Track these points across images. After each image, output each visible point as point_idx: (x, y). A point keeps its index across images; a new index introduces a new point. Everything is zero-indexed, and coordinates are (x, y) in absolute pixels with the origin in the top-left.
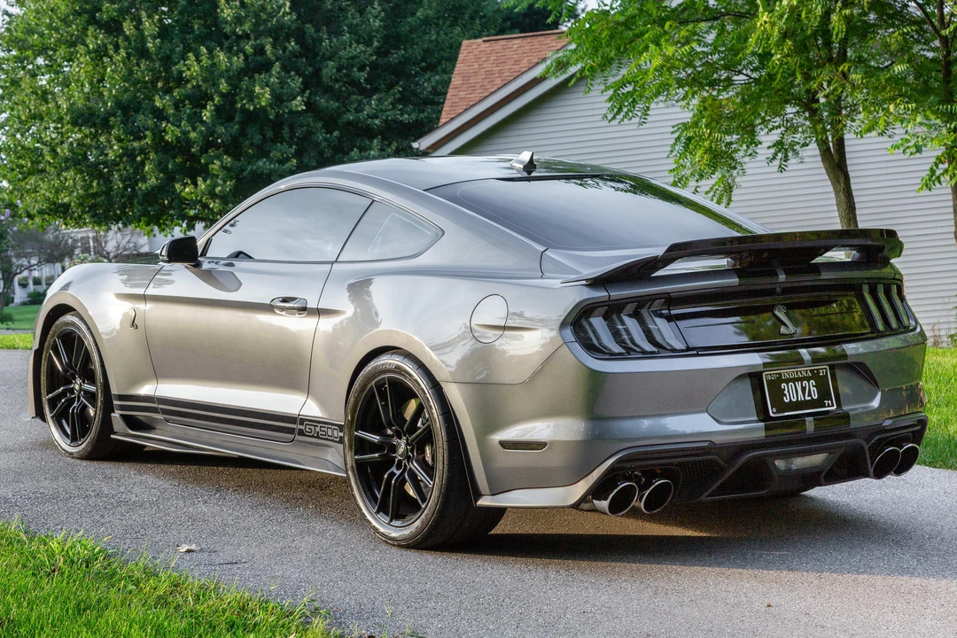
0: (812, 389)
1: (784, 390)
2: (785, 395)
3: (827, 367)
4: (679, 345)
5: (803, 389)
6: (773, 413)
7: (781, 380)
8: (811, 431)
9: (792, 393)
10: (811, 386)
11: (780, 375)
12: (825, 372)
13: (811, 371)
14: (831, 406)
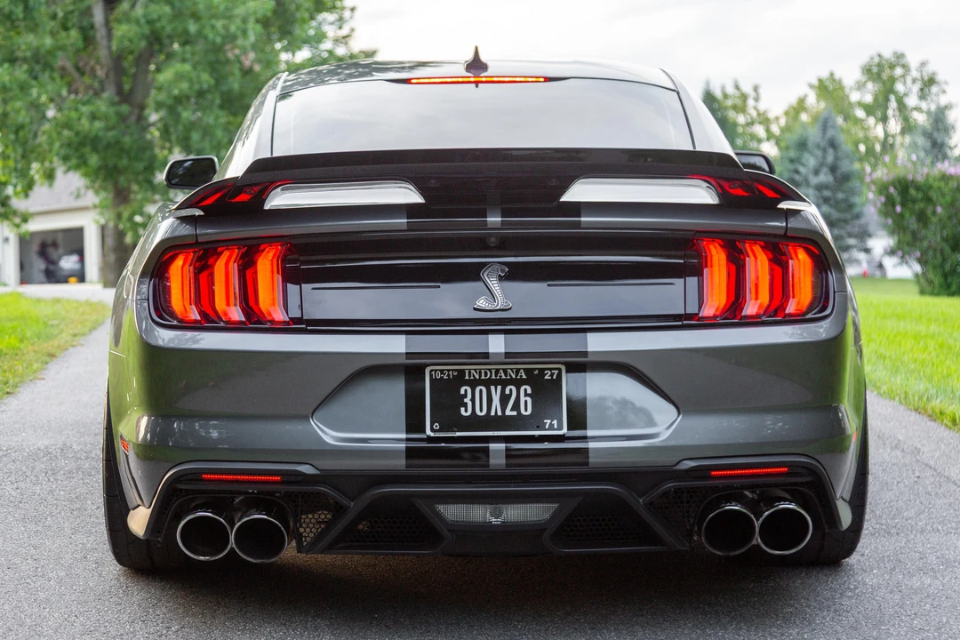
0: (523, 398)
1: (465, 396)
2: (465, 405)
3: (564, 367)
4: (279, 315)
5: (504, 399)
6: (433, 430)
7: (460, 380)
8: (498, 464)
9: (481, 402)
10: (522, 394)
11: (460, 371)
12: (556, 374)
13: (527, 371)
14: (556, 428)
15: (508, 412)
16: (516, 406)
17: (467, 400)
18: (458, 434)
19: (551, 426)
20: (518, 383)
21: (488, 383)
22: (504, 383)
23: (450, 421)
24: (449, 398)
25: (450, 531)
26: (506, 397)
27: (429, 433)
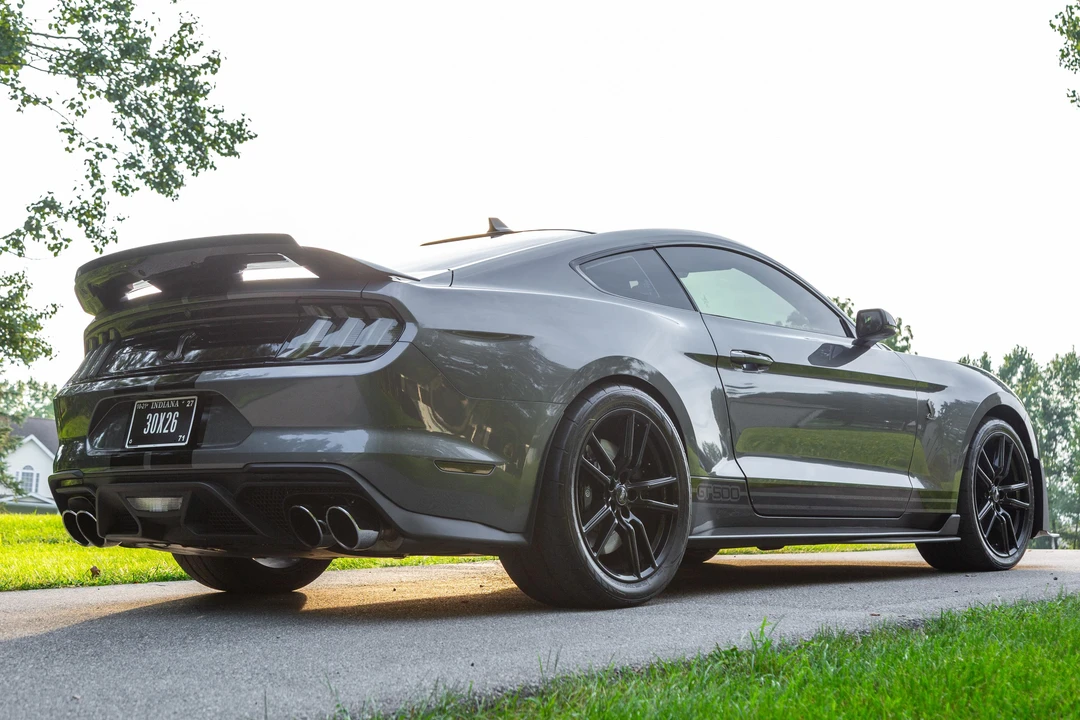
0: (173, 421)
1: (148, 420)
2: (147, 426)
3: (196, 397)
6: (128, 444)
7: (149, 410)
8: (147, 467)
9: (155, 425)
10: (173, 419)
11: (150, 404)
12: (193, 402)
13: (180, 401)
14: (183, 442)
15: (165, 431)
16: (169, 428)
17: (148, 423)
18: (139, 446)
19: (181, 441)
20: (173, 410)
21: (160, 411)
22: (167, 410)
23: (139, 438)
24: (141, 422)
25: (139, 518)
26: (166, 420)
27: (127, 446)
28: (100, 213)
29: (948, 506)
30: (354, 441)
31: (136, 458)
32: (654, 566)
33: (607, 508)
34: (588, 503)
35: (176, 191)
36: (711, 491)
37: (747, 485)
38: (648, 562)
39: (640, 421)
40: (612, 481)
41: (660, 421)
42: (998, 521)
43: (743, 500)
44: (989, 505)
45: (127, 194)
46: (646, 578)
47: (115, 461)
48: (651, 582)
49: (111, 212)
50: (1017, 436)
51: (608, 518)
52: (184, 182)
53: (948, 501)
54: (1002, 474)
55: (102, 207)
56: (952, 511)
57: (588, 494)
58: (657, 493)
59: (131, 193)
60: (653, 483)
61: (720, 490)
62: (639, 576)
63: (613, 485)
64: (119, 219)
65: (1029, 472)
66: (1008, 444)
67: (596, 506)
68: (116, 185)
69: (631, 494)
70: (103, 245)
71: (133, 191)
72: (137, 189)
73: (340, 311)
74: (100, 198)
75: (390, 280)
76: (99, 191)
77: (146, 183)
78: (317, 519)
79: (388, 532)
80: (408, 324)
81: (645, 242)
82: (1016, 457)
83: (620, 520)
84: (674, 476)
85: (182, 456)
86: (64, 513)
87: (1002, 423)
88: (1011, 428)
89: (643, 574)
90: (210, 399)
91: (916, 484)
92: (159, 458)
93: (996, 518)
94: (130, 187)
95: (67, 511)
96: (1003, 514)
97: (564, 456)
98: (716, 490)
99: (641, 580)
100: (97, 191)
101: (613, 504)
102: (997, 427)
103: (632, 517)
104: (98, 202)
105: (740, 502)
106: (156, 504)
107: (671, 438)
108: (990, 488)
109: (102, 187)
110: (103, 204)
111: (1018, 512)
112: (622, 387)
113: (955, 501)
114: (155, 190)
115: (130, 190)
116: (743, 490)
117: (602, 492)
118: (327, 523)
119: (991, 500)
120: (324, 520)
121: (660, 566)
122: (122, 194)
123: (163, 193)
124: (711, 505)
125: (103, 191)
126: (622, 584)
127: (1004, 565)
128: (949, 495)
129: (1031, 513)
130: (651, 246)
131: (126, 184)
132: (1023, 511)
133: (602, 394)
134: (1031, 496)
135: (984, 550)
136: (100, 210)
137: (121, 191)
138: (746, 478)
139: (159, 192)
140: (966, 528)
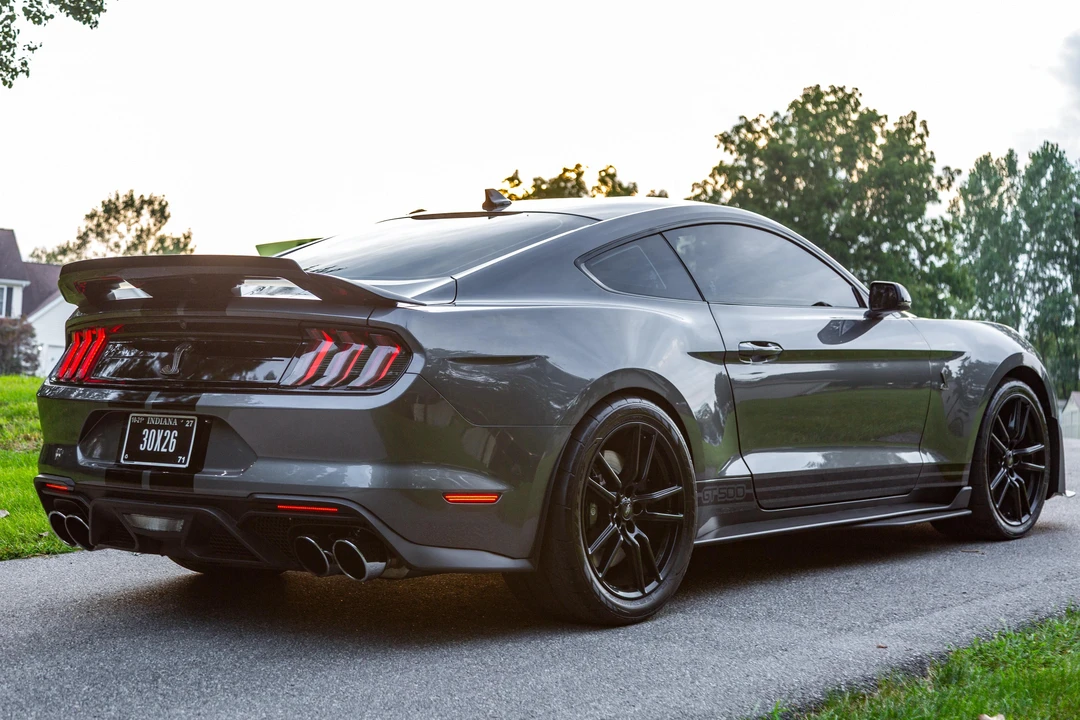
0: (172, 440)
1: (144, 436)
2: (143, 443)
3: (196, 418)
6: (124, 459)
7: (144, 425)
8: (146, 486)
9: (151, 441)
10: (172, 437)
11: (146, 418)
12: (192, 423)
13: (178, 420)
14: (183, 463)
15: (163, 450)
16: (167, 447)
17: (145, 439)
18: (136, 463)
19: (181, 463)
20: (172, 428)
21: (157, 427)
22: (165, 428)
23: (134, 453)
24: (137, 437)
25: (136, 535)
26: (164, 438)
27: (122, 461)
28: (9, 44)
29: (959, 478)
30: (361, 476)
31: (134, 475)
32: (658, 580)
33: (613, 526)
34: (592, 521)
35: (94, 17)
36: (716, 493)
37: (754, 481)
38: (652, 576)
39: (648, 434)
40: (618, 497)
41: (668, 431)
42: (1012, 487)
43: (748, 498)
44: (1003, 471)
45: (40, 22)
46: (650, 593)
47: (109, 475)
48: (655, 596)
49: (21, 41)
50: (1035, 396)
51: (614, 536)
52: (105, 7)
53: (960, 473)
54: (1018, 438)
55: (11, 36)
56: (963, 483)
57: (593, 513)
58: (662, 505)
59: (44, 21)
60: (658, 495)
61: (725, 491)
62: (643, 592)
63: (619, 499)
64: (30, 49)
65: (1046, 433)
66: (1025, 404)
67: (602, 523)
68: (27, 12)
69: (636, 507)
70: (12, 77)
71: (47, 18)
72: (52, 17)
73: (345, 335)
74: (8, 26)
75: (395, 307)
76: (7, 17)
77: (60, 9)
78: (324, 550)
79: (394, 561)
80: (416, 355)
81: (652, 226)
82: (1033, 419)
83: (626, 536)
84: (680, 485)
85: (184, 478)
86: (50, 514)
87: (1020, 384)
88: (1028, 388)
89: (647, 589)
90: (212, 424)
91: (927, 458)
92: (158, 477)
93: (1010, 486)
94: (44, 14)
95: (54, 512)
96: (1017, 480)
97: (571, 478)
98: (722, 491)
99: (645, 595)
100: (6, 19)
101: (618, 521)
102: (1013, 389)
103: (637, 531)
104: (6, 30)
105: (746, 500)
106: (155, 524)
107: (678, 447)
108: (1004, 453)
109: (11, 14)
110: (12, 33)
111: (1032, 477)
112: (629, 400)
113: (967, 473)
114: (71, 16)
115: (43, 18)
116: (748, 488)
117: (607, 508)
118: (333, 554)
119: (1005, 466)
120: (330, 551)
121: (664, 579)
122: (34, 22)
123: (80, 20)
124: (715, 506)
125: (12, 18)
126: (626, 600)
127: (1016, 534)
128: (961, 467)
129: (1047, 476)
130: (658, 231)
131: (39, 11)
132: (1038, 474)
133: (609, 411)
134: (1047, 458)
135: (996, 521)
136: (9, 39)
137: (33, 18)
138: (752, 475)
139: (75, 18)
140: (977, 501)
